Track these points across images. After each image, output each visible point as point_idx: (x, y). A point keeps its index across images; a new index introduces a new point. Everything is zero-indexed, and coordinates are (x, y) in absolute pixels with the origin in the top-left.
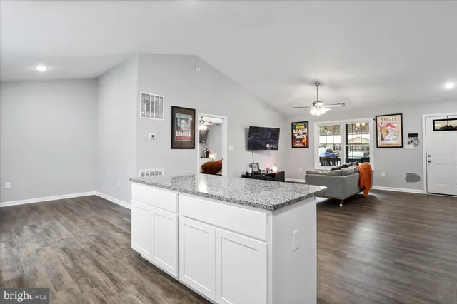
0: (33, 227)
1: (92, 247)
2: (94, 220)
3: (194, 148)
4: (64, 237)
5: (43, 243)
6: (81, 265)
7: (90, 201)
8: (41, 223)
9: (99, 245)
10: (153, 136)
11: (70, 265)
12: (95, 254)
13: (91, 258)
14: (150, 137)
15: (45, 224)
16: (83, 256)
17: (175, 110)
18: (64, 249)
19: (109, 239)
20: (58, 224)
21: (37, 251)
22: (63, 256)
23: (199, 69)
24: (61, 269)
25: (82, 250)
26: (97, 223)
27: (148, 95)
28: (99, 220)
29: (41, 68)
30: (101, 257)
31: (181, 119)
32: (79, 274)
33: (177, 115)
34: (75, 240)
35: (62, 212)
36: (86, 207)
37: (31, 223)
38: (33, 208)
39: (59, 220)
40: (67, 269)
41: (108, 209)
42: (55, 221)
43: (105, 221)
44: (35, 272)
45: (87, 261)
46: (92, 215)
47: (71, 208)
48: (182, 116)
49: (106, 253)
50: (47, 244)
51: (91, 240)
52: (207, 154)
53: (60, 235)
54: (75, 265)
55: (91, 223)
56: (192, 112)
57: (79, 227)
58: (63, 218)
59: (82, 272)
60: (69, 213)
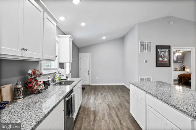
0: (102, 94)
1: (117, 107)
2: (120, 96)
3: (170, 66)
4: (109, 100)
5: (103, 101)
6: (111, 112)
7: (121, 88)
8: (104, 93)
9: (119, 107)
10: (146, 61)
11: (108, 111)
12: (117, 110)
13: (116, 111)
14: (145, 62)
15: (105, 94)
16: (113, 109)
17: (157, 47)
18: (108, 105)
19: (124, 105)
20: (109, 95)
21: (101, 103)
22: (107, 108)
23: (173, 23)
24: (106, 112)
25: (114, 107)
26: (121, 97)
27: (143, 42)
28: (122, 96)
29: (104, 38)
30: (119, 112)
31: (162, 52)
32: (110, 116)
33: (159, 50)
34: (112, 102)
35: (111, 90)
36: (119, 90)
37: (102, 92)
38: (103, 87)
39: (109, 93)
40: (107, 113)
41: (127, 92)
42: (108, 93)
43: (124, 97)
44: (98, 110)
45: (114, 112)
46: (120, 93)
47: (114, 89)
48: (162, 50)
49: (121, 111)
50: (104, 102)
51: (118, 104)
52: (184, 69)
53: (108, 99)
54: (110, 112)
55: (119, 97)
56: (169, 47)
57: (115, 97)
58: (111, 93)
59: (111, 115)
60: (113, 91)
